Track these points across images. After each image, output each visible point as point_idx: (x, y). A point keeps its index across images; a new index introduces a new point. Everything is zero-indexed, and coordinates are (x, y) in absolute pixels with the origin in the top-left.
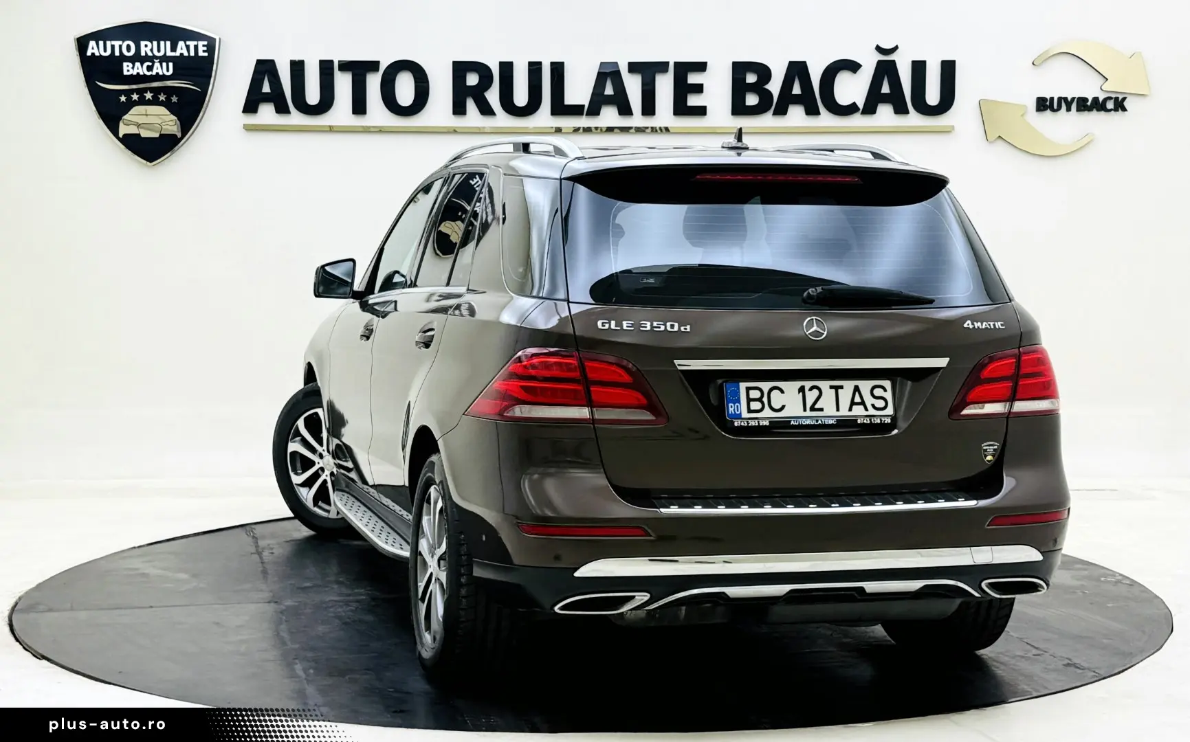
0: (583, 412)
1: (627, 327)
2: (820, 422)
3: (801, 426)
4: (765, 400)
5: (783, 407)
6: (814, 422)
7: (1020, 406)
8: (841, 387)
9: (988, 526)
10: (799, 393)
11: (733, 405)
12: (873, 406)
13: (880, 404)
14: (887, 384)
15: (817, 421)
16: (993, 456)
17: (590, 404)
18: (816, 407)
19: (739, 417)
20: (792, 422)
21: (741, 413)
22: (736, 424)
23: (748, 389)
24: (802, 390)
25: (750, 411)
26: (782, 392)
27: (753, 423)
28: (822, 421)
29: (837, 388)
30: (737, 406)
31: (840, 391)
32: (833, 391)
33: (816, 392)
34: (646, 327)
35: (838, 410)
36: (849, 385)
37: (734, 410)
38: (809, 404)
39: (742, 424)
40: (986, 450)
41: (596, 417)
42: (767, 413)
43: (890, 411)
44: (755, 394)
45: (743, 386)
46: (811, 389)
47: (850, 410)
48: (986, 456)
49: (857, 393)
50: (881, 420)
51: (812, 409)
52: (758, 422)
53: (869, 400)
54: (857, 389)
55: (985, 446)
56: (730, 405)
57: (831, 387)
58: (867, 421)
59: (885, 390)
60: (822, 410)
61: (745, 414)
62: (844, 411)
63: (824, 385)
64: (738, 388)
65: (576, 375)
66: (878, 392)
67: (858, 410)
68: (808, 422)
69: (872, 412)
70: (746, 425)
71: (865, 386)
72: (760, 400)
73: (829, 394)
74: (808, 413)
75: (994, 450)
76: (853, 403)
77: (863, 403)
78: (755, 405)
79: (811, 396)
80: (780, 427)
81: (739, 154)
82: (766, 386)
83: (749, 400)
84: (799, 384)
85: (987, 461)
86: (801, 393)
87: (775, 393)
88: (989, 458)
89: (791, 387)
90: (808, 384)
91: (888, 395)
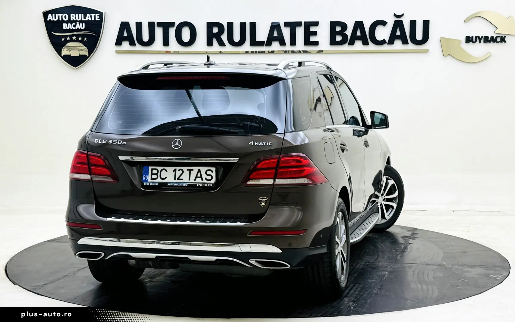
0: (87, 177)
1: (104, 142)
2: (180, 185)
3: (172, 186)
4: (159, 174)
5: (166, 178)
6: (178, 185)
7: (278, 181)
8: (193, 170)
9: (249, 235)
10: (173, 172)
11: (145, 176)
12: (206, 179)
13: (209, 178)
14: (214, 169)
15: (179, 184)
16: (265, 203)
17: (90, 173)
18: (180, 178)
19: (147, 181)
20: (168, 185)
21: (148, 180)
22: (144, 184)
23: (152, 169)
24: (175, 170)
25: (152, 179)
26: (166, 171)
27: (152, 184)
28: (181, 185)
29: (190, 170)
30: (147, 177)
31: (191, 171)
32: (189, 171)
33: (181, 172)
34: (110, 142)
35: (189, 180)
36: (196, 169)
37: (145, 178)
38: (177, 177)
39: (147, 184)
40: (261, 201)
41: (93, 179)
42: (159, 180)
43: (213, 181)
44: (155, 172)
45: (150, 168)
46: (179, 170)
47: (195, 180)
48: (261, 203)
49: (199, 173)
50: (208, 185)
51: (178, 179)
52: (154, 184)
53: (204, 176)
54: (199, 171)
55: (260, 199)
56: (144, 176)
57: (188, 170)
58: (201, 185)
59: (212, 172)
60: (182, 179)
61: (150, 180)
62: (192, 180)
63: (185, 169)
64: (148, 169)
65: (86, 161)
66: (209, 173)
67: (199, 180)
68: (175, 184)
69: (205, 181)
70: (149, 185)
71: (203, 170)
72: (157, 174)
73: (186, 173)
74: (176, 181)
75: (266, 201)
76: (197, 177)
77: (201, 177)
78: (154, 177)
79: (178, 173)
80: (163, 186)
81: (208, 67)
82: (160, 168)
83: (152, 174)
84: (174, 168)
85: (262, 205)
86: (174, 172)
87: (164, 171)
88: (263, 204)
89: (170, 169)
90: (178, 168)
91: (214, 175)
